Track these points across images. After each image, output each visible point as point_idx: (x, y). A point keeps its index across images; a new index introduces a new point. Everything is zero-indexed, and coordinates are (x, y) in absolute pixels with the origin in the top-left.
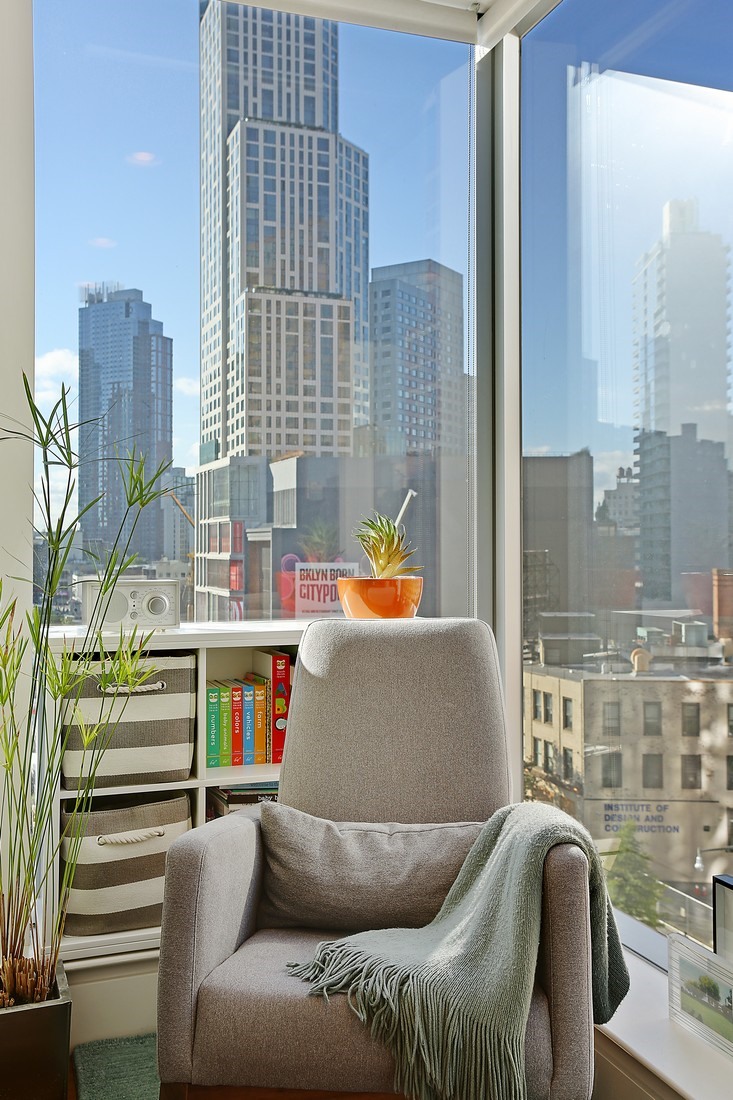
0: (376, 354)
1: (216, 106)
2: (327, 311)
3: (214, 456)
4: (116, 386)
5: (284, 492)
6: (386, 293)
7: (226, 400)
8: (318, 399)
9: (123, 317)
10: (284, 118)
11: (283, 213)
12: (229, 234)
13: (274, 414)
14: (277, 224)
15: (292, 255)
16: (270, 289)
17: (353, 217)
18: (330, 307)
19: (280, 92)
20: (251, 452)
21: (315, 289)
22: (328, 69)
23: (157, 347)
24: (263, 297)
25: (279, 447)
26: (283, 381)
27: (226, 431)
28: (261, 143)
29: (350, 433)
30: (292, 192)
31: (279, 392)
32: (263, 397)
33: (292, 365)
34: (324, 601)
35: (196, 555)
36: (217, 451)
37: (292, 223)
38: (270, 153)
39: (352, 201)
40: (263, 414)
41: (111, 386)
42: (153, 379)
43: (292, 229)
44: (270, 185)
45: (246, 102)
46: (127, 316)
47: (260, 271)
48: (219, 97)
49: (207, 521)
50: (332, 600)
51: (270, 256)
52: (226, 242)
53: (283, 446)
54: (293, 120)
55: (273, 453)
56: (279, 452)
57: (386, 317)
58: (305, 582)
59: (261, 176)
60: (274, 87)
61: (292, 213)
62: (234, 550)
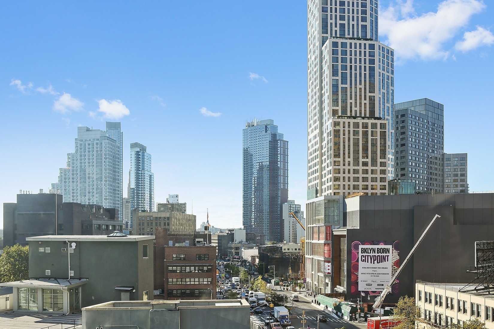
0: (397, 145)
1: (316, 33)
2: (374, 126)
3: (315, 195)
4: (261, 164)
5: (353, 212)
6: (403, 116)
7: (322, 169)
8: (370, 168)
9: (264, 132)
10: (351, 36)
11: (351, 80)
12: (323, 92)
13: (347, 175)
14: (348, 86)
15: (356, 100)
16: (345, 117)
17: (386, 80)
18: (376, 124)
19: (349, 24)
20: (335, 194)
21: (368, 115)
22: (373, 12)
23: (281, 145)
24: (341, 121)
25: (349, 191)
26: (351, 159)
27: (322, 184)
28: (340, 49)
29: (386, 184)
30: (356, 70)
31: (349, 165)
32: (341, 167)
33: (356, 152)
34: (374, 263)
35: (306, 241)
36: (317, 193)
37: (356, 85)
38: (344, 53)
39: (385, 73)
40: (341, 175)
41: (258, 164)
42: (279, 160)
43: (356, 88)
44: (344, 68)
45: (331, 30)
46: (266, 132)
47: (339, 108)
48: (318, 29)
49: (312, 226)
50: (378, 263)
51: (344, 101)
52: (321, 96)
53: (352, 191)
54: (355, 36)
55: (346, 194)
56: (349, 193)
57: (403, 127)
58: (364, 254)
59: (340, 64)
60: (346, 22)
61: (356, 80)
62: (326, 239)
